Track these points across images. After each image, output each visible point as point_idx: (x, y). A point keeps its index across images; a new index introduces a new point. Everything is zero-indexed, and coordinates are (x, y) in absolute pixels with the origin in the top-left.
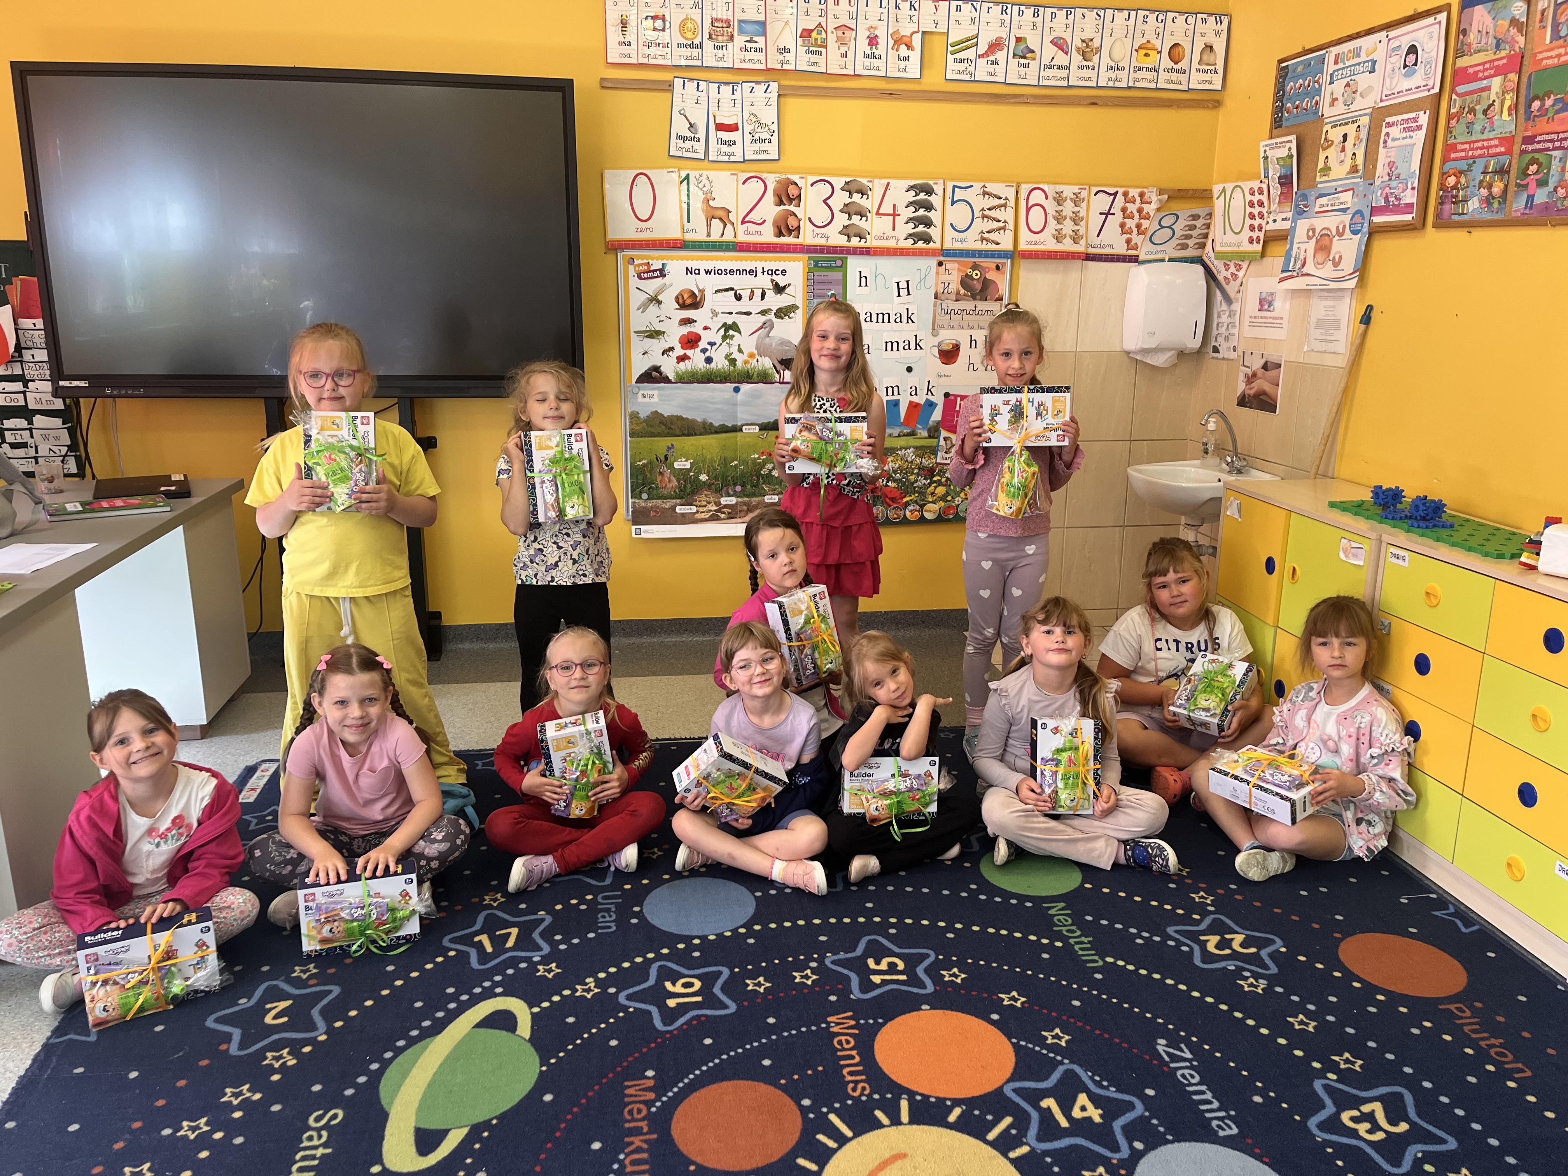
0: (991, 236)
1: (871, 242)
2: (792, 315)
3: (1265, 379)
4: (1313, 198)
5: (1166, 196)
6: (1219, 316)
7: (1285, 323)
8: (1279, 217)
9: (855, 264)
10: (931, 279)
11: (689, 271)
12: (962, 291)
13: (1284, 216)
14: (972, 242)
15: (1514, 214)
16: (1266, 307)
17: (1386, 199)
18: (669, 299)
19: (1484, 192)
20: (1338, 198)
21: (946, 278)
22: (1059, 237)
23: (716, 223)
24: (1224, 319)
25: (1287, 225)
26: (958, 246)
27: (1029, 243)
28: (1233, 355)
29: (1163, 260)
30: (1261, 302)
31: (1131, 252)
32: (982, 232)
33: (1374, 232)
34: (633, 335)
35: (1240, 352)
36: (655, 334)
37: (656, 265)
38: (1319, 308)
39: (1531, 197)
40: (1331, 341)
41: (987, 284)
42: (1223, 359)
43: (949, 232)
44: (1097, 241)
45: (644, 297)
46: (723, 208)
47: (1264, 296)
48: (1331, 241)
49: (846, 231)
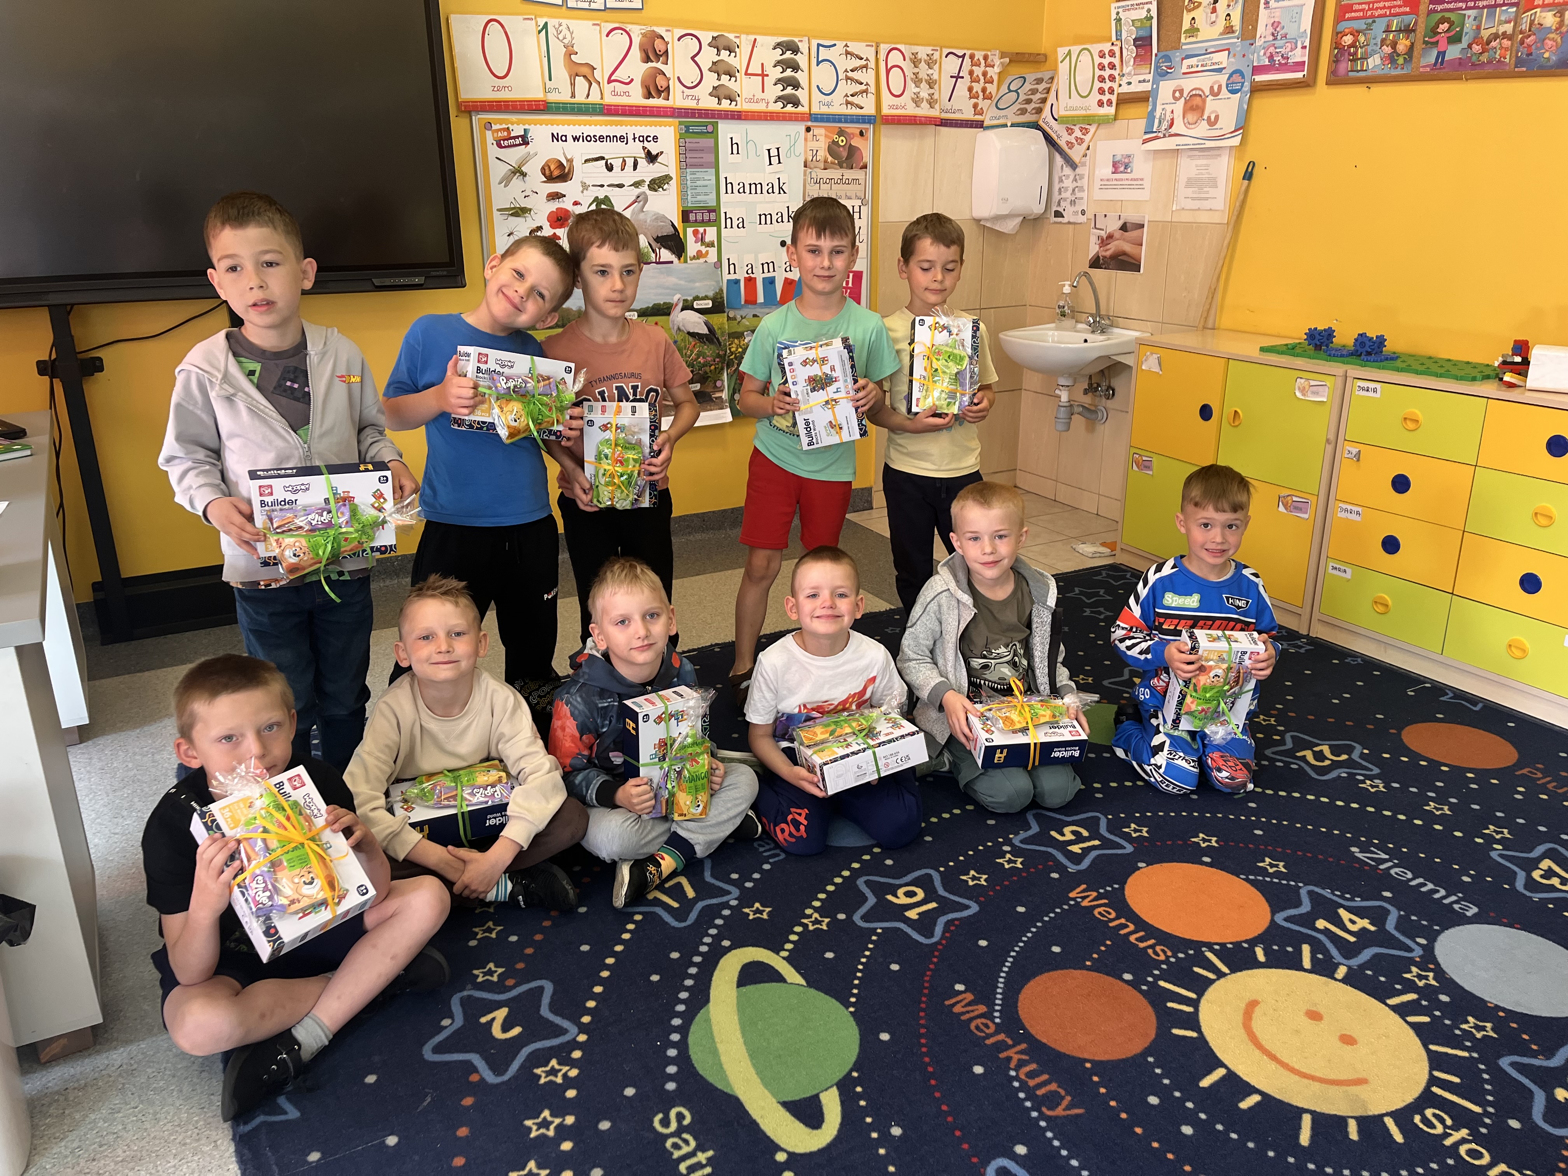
0: (854, 100)
1: (742, 105)
2: (666, 187)
3: (1124, 240)
4: (1178, 59)
5: (1007, 60)
6: (1061, 181)
7: (1147, 184)
8: (1134, 80)
9: (726, 130)
10: (800, 147)
11: (555, 137)
12: (830, 159)
13: (1141, 78)
14: (838, 107)
15: (1421, 70)
16: (1122, 169)
17: (1271, 58)
18: (533, 169)
19: (1387, 50)
20: (1210, 59)
21: (813, 145)
22: (917, 101)
23: (580, 80)
24: (1068, 183)
25: (1147, 87)
26: (825, 110)
27: (891, 107)
28: (1082, 219)
29: (1005, 126)
30: (1115, 164)
31: (978, 118)
32: (846, 96)
33: (1257, 89)
34: (496, 214)
35: (1090, 215)
36: (520, 212)
37: (518, 131)
38: (1188, 167)
39: (1441, 54)
40: (1207, 199)
41: (852, 151)
42: (1069, 223)
43: (817, 96)
44: (948, 105)
45: (504, 169)
46: (587, 65)
47: (1118, 158)
48: (1204, 101)
49: (717, 92)
